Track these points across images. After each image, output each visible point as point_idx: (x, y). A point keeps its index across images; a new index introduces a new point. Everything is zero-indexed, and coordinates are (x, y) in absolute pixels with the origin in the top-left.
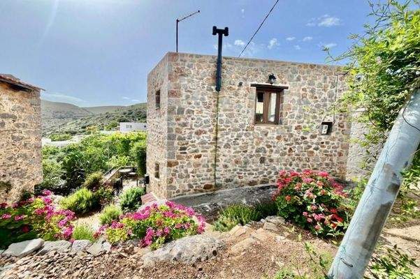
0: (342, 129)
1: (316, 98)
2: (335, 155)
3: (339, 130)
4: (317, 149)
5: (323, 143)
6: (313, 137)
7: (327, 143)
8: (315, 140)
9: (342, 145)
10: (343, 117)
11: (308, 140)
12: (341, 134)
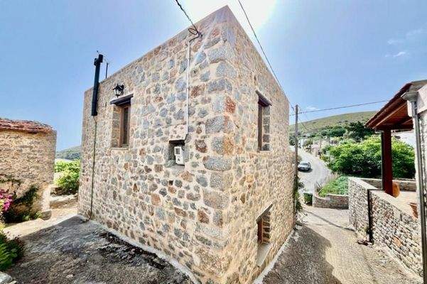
0: (202, 155)
1: (161, 99)
2: (192, 216)
3: (197, 156)
4: (163, 193)
5: (171, 182)
6: (159, 169)
7: (179, 184)
8: (161, 176)
9: (206, 194)
10: (203, 126)
11: (153, 173)
12: (201, 167)
